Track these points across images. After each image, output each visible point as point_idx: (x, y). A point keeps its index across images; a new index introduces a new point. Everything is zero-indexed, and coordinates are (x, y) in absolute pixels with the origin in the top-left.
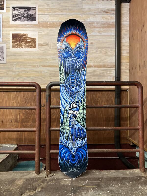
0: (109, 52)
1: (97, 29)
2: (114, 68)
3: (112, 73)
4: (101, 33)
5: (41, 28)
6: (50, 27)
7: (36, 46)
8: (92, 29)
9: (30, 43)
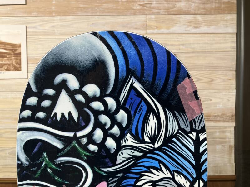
0: (219, 78)
1: (188, 17)
2: (232, 121)
3: (228, 134)
4: (196, 28)
5: (35, 14)
6: (58, 14)
7: (20, 64)
8: (174, 16)
9: (6, 57)
